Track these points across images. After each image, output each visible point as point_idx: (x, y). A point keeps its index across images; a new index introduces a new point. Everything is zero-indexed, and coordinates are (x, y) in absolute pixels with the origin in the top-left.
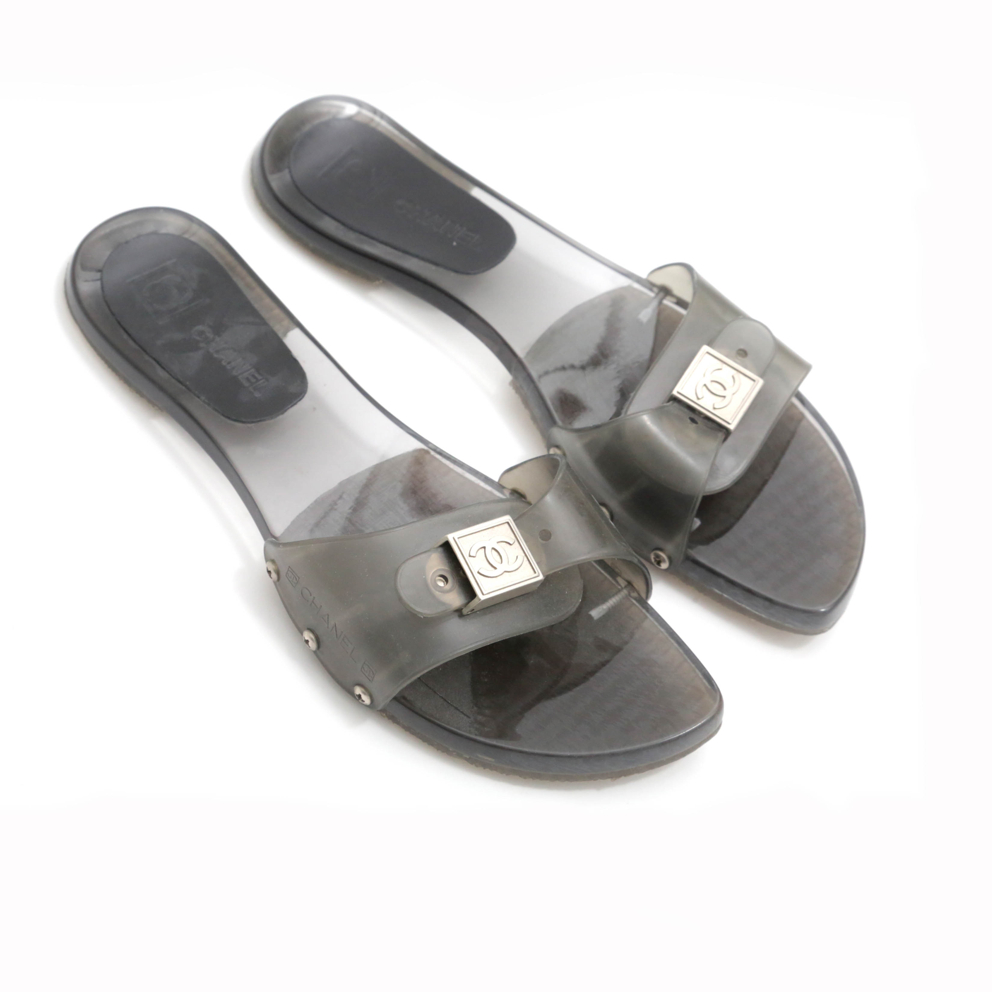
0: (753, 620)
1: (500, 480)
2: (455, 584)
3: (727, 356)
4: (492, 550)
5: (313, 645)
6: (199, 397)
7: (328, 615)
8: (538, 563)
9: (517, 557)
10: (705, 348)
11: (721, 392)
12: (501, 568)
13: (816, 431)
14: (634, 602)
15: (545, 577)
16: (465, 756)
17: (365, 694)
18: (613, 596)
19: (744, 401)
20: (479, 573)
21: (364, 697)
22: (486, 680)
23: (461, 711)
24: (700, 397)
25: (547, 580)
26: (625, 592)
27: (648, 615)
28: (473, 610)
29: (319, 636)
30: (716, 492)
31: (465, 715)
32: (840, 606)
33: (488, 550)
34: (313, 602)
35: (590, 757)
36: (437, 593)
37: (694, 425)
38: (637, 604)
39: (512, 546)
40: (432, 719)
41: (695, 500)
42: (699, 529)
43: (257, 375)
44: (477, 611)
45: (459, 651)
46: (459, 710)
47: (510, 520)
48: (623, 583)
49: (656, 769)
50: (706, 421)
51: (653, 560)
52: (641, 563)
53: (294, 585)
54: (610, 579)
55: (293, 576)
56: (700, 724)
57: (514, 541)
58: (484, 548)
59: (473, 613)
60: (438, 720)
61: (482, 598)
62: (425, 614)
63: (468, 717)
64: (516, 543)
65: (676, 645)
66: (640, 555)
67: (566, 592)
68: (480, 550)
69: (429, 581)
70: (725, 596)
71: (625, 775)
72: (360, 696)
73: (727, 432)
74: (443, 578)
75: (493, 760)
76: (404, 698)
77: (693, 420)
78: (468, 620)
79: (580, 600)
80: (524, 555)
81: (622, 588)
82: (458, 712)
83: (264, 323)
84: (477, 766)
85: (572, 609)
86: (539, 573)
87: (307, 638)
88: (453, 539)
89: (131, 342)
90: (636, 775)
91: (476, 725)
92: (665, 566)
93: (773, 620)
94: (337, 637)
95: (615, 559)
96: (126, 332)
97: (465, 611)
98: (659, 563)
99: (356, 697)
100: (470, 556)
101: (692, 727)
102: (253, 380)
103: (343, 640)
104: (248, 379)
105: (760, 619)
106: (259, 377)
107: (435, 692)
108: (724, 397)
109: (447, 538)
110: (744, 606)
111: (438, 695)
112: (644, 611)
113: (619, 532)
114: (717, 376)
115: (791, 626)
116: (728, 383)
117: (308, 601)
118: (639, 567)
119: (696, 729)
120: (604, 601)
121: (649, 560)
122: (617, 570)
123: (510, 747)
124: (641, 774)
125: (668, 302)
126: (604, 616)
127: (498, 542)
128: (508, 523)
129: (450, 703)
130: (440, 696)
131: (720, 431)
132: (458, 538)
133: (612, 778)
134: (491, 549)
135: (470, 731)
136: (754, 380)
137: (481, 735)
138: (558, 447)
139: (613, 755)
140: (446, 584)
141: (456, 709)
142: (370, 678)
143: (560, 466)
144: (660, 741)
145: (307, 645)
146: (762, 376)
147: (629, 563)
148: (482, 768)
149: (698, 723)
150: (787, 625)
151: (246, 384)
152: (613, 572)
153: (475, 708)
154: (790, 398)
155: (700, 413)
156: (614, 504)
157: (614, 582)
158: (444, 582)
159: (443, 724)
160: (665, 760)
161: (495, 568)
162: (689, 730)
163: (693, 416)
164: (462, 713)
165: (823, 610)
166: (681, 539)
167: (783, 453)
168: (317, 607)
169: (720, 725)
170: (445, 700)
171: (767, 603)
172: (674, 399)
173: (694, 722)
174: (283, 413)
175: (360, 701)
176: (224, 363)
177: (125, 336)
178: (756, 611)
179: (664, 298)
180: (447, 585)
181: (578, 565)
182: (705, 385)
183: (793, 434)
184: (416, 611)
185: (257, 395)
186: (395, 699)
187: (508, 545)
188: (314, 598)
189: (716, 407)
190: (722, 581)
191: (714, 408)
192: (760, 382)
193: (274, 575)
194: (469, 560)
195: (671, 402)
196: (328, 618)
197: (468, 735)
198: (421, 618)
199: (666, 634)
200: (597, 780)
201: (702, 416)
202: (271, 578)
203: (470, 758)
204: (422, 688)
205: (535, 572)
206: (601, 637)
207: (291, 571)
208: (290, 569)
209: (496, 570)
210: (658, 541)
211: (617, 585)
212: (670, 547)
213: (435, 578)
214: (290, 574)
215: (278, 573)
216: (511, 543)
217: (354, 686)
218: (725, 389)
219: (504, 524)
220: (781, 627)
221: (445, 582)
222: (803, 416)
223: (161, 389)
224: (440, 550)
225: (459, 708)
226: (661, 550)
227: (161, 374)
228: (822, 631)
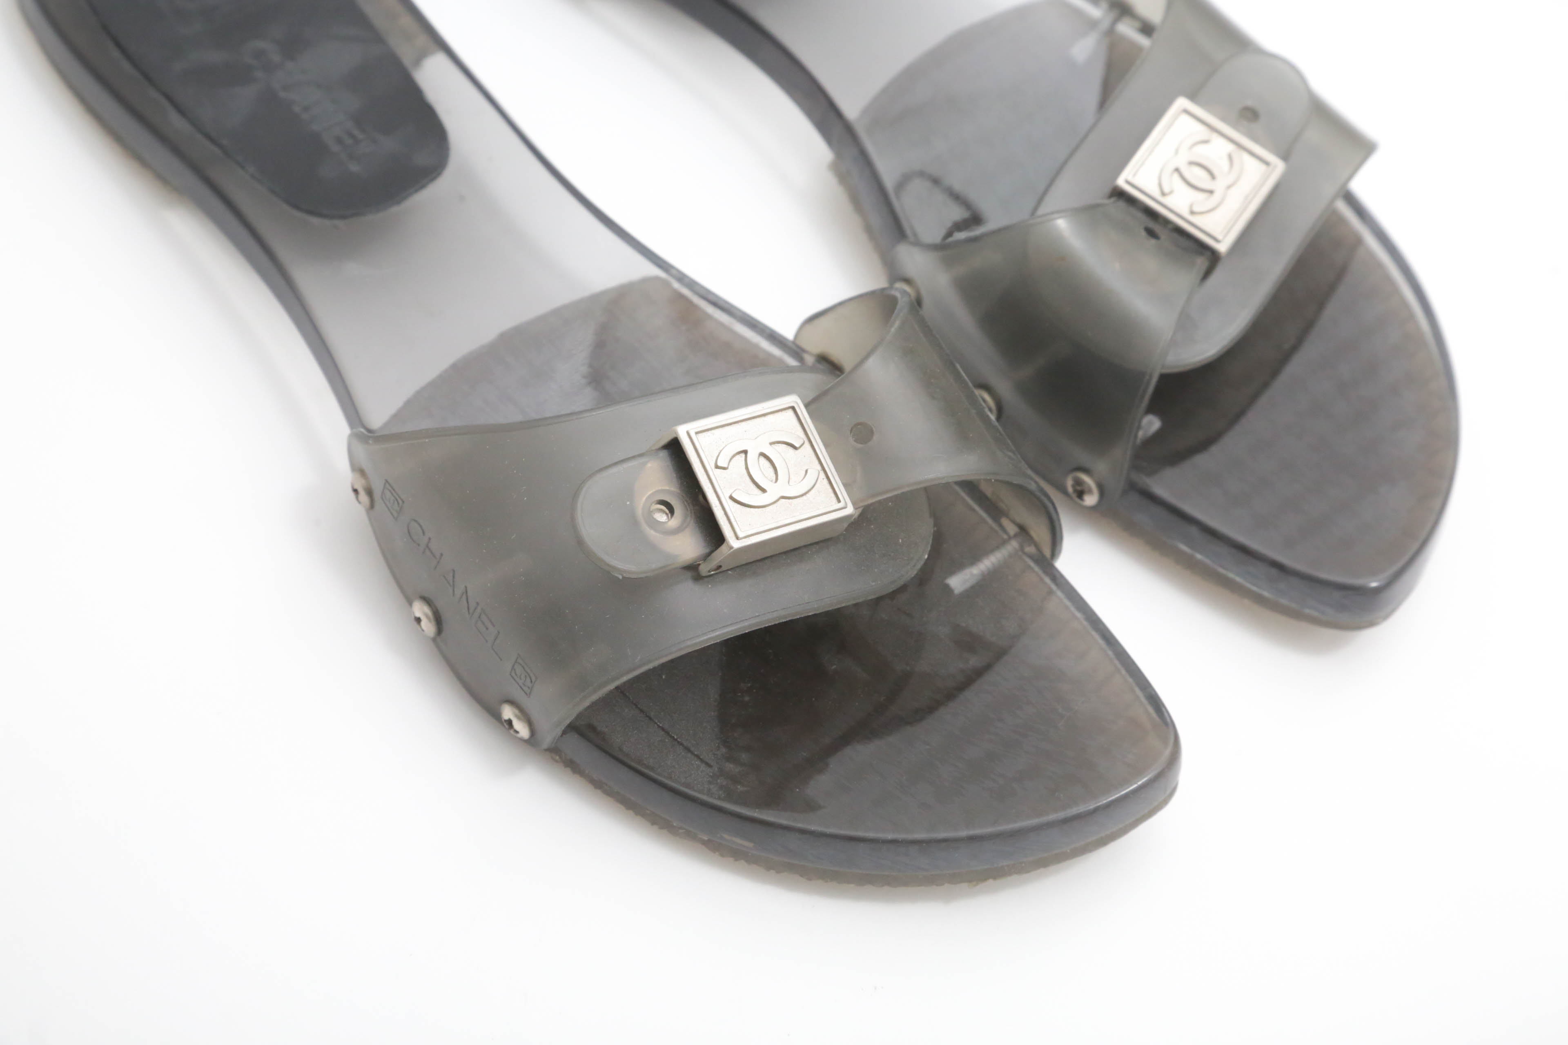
0: (1246, 602)
1: (797, 335)
2: (689, 519)
3: (1223, 119)
4: (759, 457)
5: (428, 627)
6: (243, 167)
7: (454, 571)
8: (845, 485)
9: (806, 471)
10: (1182, 102)
11: (1205, 183)
12: (774, 491)
13: (1380, 265)
14: (1032, 564)
15: (860, 510)
16: (700, 836)
17: (518, 718)
18: (992, 551)
19: (1247, 201)
20: (731, 498)
21: (518, 725)
22: (747, 699)
23: (696, 753)
24: (1166, 190)
25: (862, 515)
26: (1014, 544)
27: (1053, 587)
28: (720, 567)
29: (439, 609)
30: (1188, 368)
31: (702, 761)
32: (1406, 577)
33: (752, 456)
34: (427, 546)
35: (929, 842)
36: (652, 533)
37: (1153, 241)
38: (1037, 569)
39: (797, 452)
40: (639, 768)
41: (1147, 377)
42: (1158, 436)
43: (356, 132)
44: (728, 570)
45: (689, 643)
46: (692, 753)
47: (797, 403)
48: (1012, 529)
49: (1052, 868)
50: (1175, 235)
51: (1070, 490)
52: (1042, 490)
53: (395, 515)
54: (989, 521)
55: (392, 498)
56: (1135, 786)
57: (802, 443)
58: (745, 452)
59: (720, 572)
60: (652, 769)
61: (736, 544)
62: (625, 571)
63: (709, 765)
64: (807, 444)
65: (1101, 642)
66: (1045, 478)
67: (900, 541)
68: (738, 457)
69: (639, 512)
70: (1199, 556)
71: (995, 878)
72: (510, 722)
73: (1213, 257)
74: (665, 506)
75: (751, 845)
76: (592, 728)
77: (1151, 233)
78: (710, 586)
79: (926, 556)
80: (819, 468)
81: (1010, 538)
82: (689, 755)
83: (378, 38)
84: (722, 856)
85: (910, 571)
86: (846, 502)
87: (418, 614)
88: (686, 434)
89: (125, 65)
90: (1015, 877)
91: (721, 781)
92: (1091, 500)
93: (1284, 601)
94: (469, 613)
95: (990, 480)
96: (118, 45)
97: (704, 569)
98: (1080, 494)
99: (505, 724)
100: (717, 467)
101: (1121, 792)
102: (349, 141)
103: (479, 617)
104: (339, 141)
105: (1259, 600)
106: (360, 136)
107: (650, 718)
108: (1211, 192)
109: (676, 433)
110: (1231, 575)
111: (656, 723)
112: (1047, 580)
113: (1003, 432)
114: (1203, 153)
115: (1315, 614)
116: (1220, 164)
117: (419, 545)
118: (1038, 499)
119: (1126, 796)
120: (975, 559)
121: (1063, 490)
122: (1001, 505)
123: (784, 822)
124: (1025, 876)
125: (1127, 29)
126: (973, 587)
127: (771, 444)
128: (793, 408)
129: (676, 740)
130: (659, 726)
131: (1201, 254)
132: (697, 433)
133: (970, 881)
134: (758, 455)
135: (709, 790)
136: (1267, 163)
137: (730, 796)
138: (907, 281)
139: (972, 839)
140: (671, 518)
141: (688, 749)
142: (526, 689)
143: (898, 307)
144: (1061, 815)
145: (418, 626)
146: (1285, 157)
147: (1021, 491)
148: (732, 859)
149: (1132, 785)
150: (1307, 611)
151: (336, 148)
152: (995, 510)
153: (723, 750)
154: (1332, 201)
155: (1166, 222)
156: (1005, 388)
157: (994, 525)
158: (667, 514)
159: (660, 778)
160: (1068, 851)
161: (764, 491)
162: (1114, 798)
163: (1152, 225)
164: (698, 757)
165: (1374, 584)
166: (1122, 453)
167: (1321, 306)
168: (434, 556)
169: (1174, 790)
170: (667, 733)
171: (1274, 571)
172: (1119, 194)
173: (1127, 782)
174: (398, 203)
175: (512, 732)
176: (297, 109)
177: (116, 54)
178: (1254, 585)
179: (1116, 21)
180: (673, 519)
181: (926, 489)
182: (1177, 170)
183: (1341, 273)
184: (608, 565)
185: (354, 168)
186: (572, 728)
187: (791, 449)
188: (430, 539)
189: (1196, 209)
190: (1194, 530)
191: (1192, 213)
192: (1279, 166)
193: (363, 497)
194: (715, 474)
195: (1113, 200)
196: (454, 577)
197: (705, 798)
198: (619, 578)
199: (1085, 623)
200: (943, 884)
201: (1170, 226)
202: (360, 502)
203: (709, 841)
204: (626, 711)
205: (839, 501)
206: (964, 624)
207: (390, 488)
208: (387, 485)
209: (765, 494)
210: (1081, 456)
211: (1001, 532)
212: (1102, 467)
213: (650, 507)
214: (388, 494)
215: (370, 492)
216: (797, 445)
217: (501, 705)
218: (1213, 176)
219: (787, 411)
220: (1297, 615)
221: (669, 515)
222: (1358, 241)
223: (177, 150)
224: (664, 454)
225: (692, 749)
226: (1086, 471)
227: (177, 123)
228: (1371, 624)
